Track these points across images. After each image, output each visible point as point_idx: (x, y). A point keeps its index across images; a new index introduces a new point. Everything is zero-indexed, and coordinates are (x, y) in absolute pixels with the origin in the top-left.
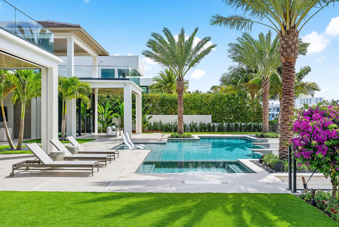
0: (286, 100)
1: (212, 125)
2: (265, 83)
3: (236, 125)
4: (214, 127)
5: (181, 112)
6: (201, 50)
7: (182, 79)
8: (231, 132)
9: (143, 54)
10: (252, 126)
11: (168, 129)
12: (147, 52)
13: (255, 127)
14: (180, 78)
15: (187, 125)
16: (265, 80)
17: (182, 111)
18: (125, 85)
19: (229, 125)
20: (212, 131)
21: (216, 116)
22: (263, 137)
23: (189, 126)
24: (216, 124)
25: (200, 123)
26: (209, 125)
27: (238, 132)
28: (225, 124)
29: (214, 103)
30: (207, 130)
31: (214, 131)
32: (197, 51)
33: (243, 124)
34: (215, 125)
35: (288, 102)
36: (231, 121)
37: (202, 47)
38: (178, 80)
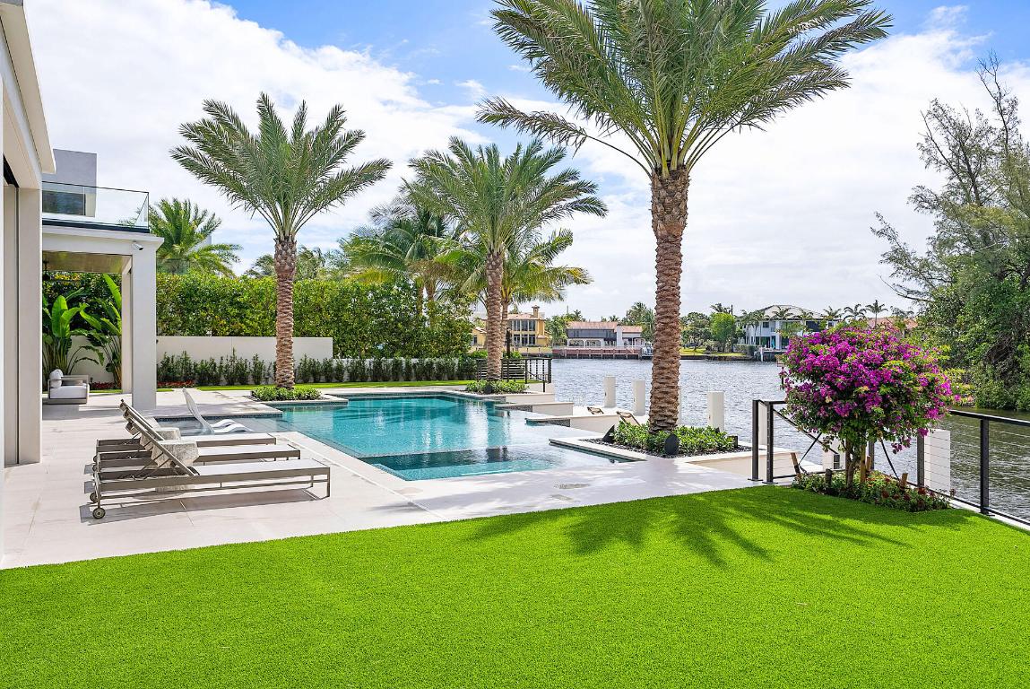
0: (667, 312)
1: (334, 364)
2: (494, 263)
3: (397, 365)
4: (342, 370)
5: (289, 330)
6: (340, 165)
7: (290, 240)
8: (384, 381)
9: (176, 157)
10: (434, 366)
11: (210, 376)
12: (186, 151)
13: (441, 368)
14: (287, 238)
15: (266, 365)
16: (494, 257)
17: (290, 326)
18: (141, 249)
20: (334, 380)
21: (344, 341)
22: (492, 392)
23: (272, 368)
24: (346, 362)
25: (304, 359)
26: (328, 365)
27: (401, 382)
28: (368, 362)
29: (339, 305)
30: (323, 377)
31: (340, 380)
32: (328, 169)
33: (414, 361)
34: (344, 364)
35: (670, 314)
36: (382, 354)
37: (341, 157)
38: (280, 242)
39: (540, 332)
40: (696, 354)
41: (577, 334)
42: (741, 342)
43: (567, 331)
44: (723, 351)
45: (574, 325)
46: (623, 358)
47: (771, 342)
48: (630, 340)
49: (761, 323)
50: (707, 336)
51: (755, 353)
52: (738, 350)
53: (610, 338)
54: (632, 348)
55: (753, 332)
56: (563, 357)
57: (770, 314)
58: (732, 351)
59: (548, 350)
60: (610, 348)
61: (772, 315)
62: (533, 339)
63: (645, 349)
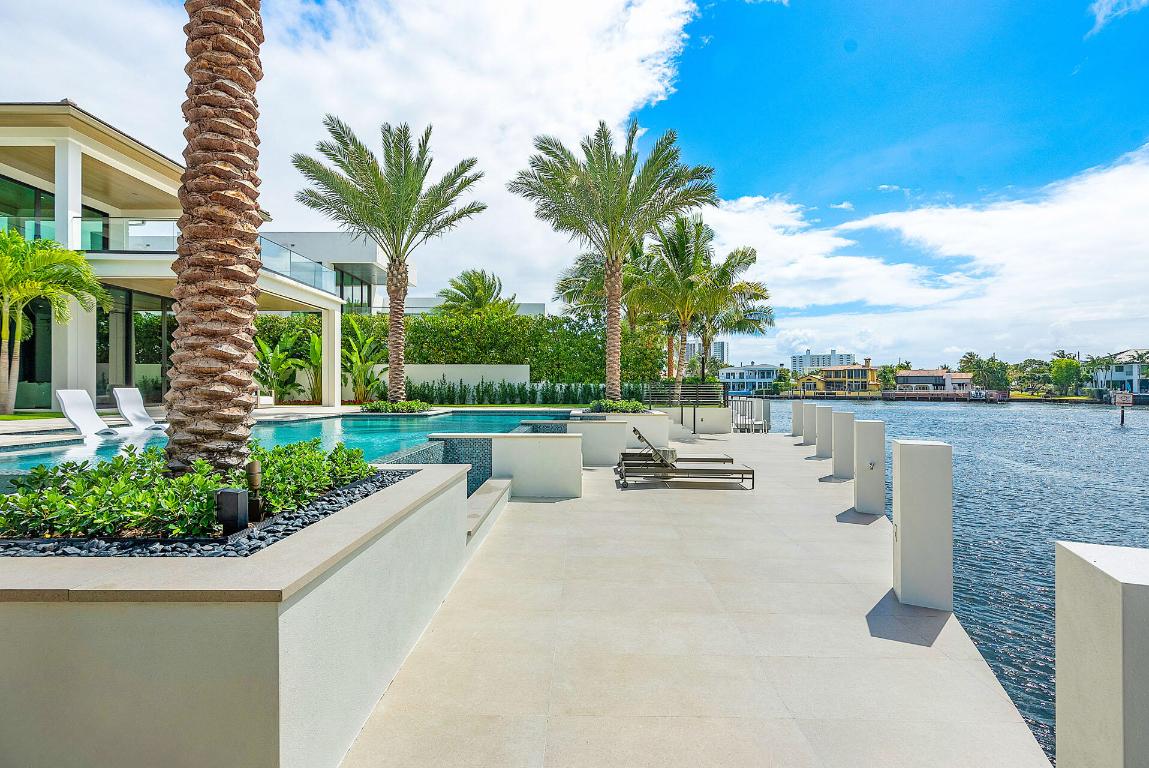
1: (528, 387)
3: (587, 389)
4: (533, 392)
8: (576, 403)
12: (311, 193)
19: (568, 388)
21: (540, 367)
22: (600, 410)
23: (474, 390)
24: (537, 387)
25: (501, 383)
26: (522, 388)
28: (560, 387)
30: (518, 400)
31: (533, 402)
33: (602, 386)
34: (536, 389)
36: (573, 379)
39: (871, 379)
40: (1033, 397)
41: (906, 380)
42: (1088, 387)
43: (896, 378)
44: (1066, 395)
45: (903, 373)
46: (952, 400)
47: (1127, 384)
48: (959, 385)
49: (1113, 367)
50: (1047, 380)
51: (1105, 396)
52: (1083, 394)
53: (939, 383)
54: (961, 392)
55: (1101, 376)
56: (892, 400)
57: (1125, 358)
58: (1076, 395)
59: (879, 394)
60: (938, 392)
61: (1128, 359)
62: (864, 386)
63: (973, 392)
